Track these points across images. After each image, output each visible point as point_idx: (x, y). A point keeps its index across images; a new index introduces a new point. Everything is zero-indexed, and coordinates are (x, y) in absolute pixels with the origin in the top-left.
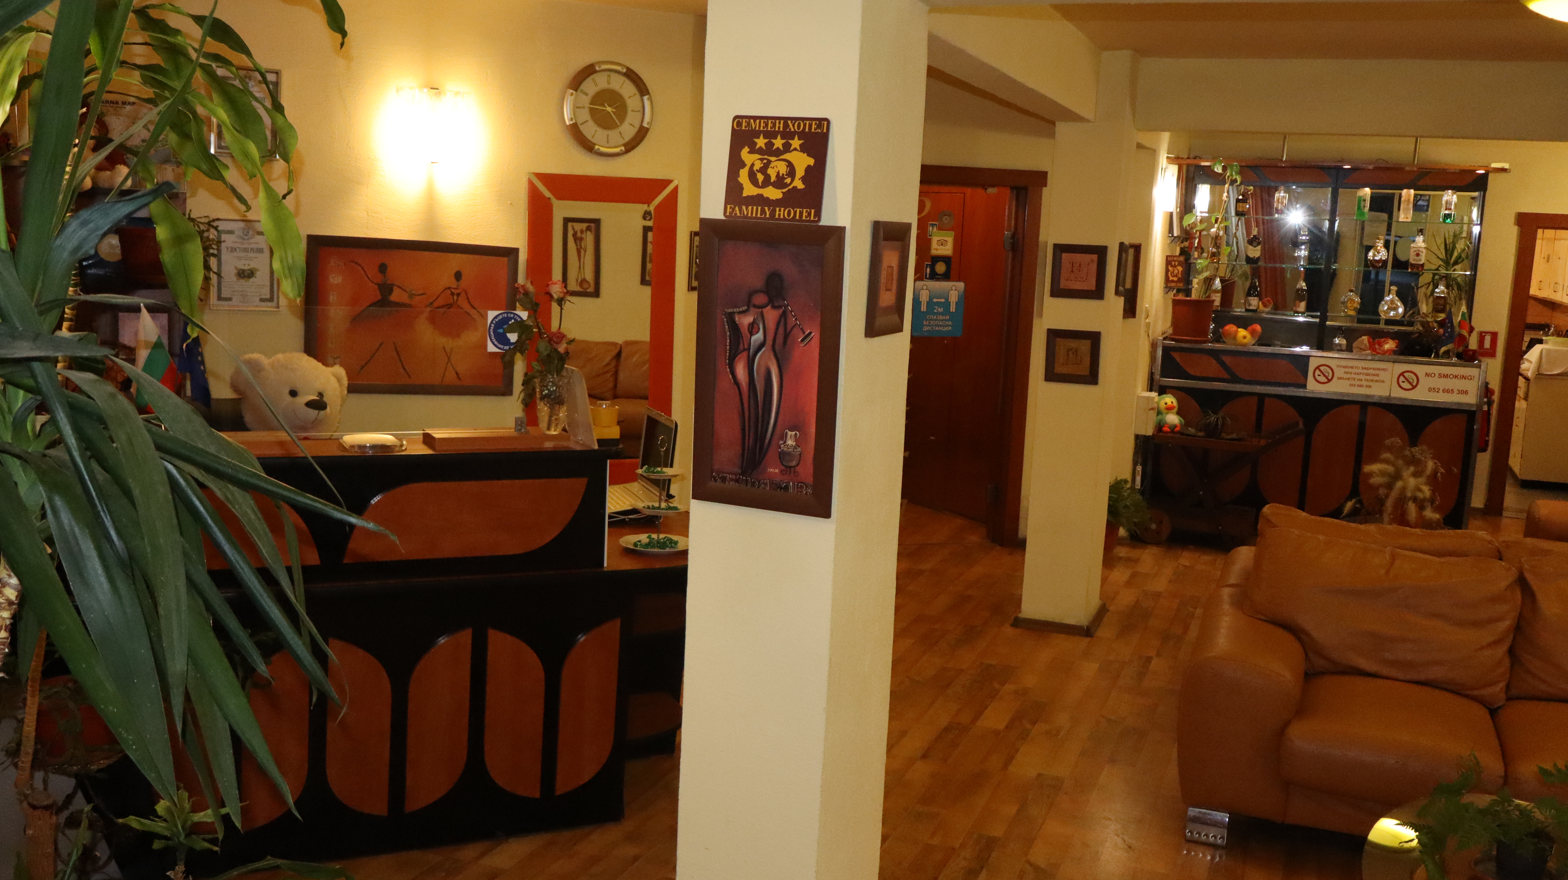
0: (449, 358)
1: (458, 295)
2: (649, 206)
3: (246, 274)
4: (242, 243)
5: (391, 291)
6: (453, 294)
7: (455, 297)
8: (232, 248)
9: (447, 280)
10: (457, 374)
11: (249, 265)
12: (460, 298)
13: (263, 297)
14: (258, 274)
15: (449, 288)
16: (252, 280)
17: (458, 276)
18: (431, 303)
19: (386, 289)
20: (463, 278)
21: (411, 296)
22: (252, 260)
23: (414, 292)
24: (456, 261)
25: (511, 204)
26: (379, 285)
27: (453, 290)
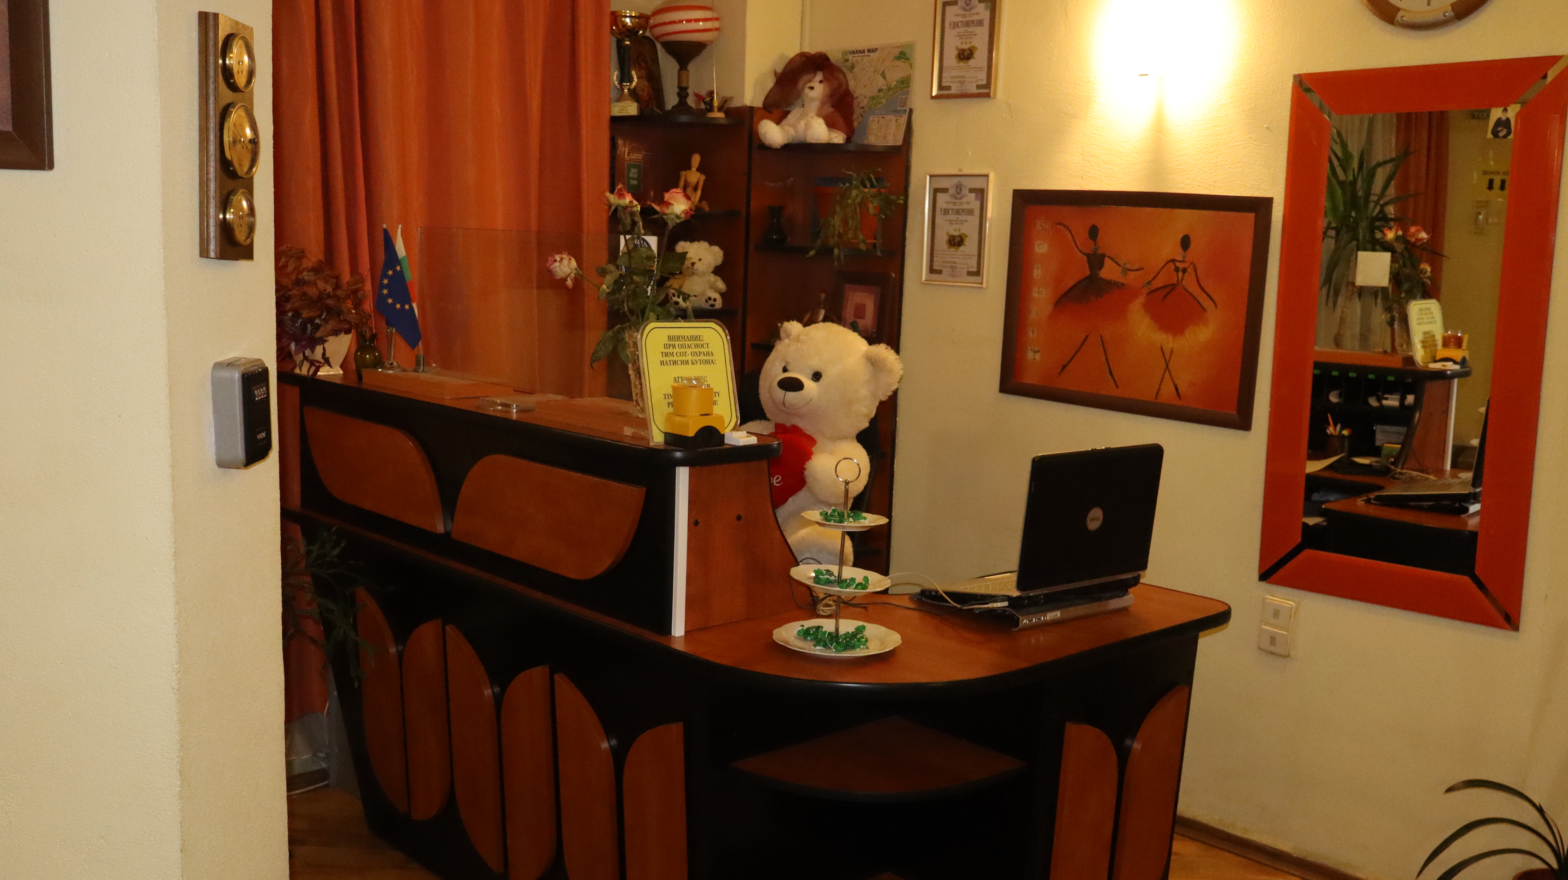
0: (1167, 367)
1: (1184, 271)
2: (1505, 110)
3: (956, 240)
4: (955, 203)
5: (1101, 265)
6: (1177, 269)
7: (1180, 274)
8: (945, 210)
9: (1170, 249)
10: (1177, 389)
11: (959, 230)
12: (1187, 274)
13: (971, 270)
14: (967, 242)
15: (1173, 261)
16: (962, 248)
17: (1185, 243)
18: (1149, 283)
19: (1096, 261)
20: (1191, 248)
21: (1126, 271)
22: (962, 224)
23: (1128, 266)
24: (1184, 218)
25: (1267, 128)
26: (1088, 255)
27: (1178, 264)
